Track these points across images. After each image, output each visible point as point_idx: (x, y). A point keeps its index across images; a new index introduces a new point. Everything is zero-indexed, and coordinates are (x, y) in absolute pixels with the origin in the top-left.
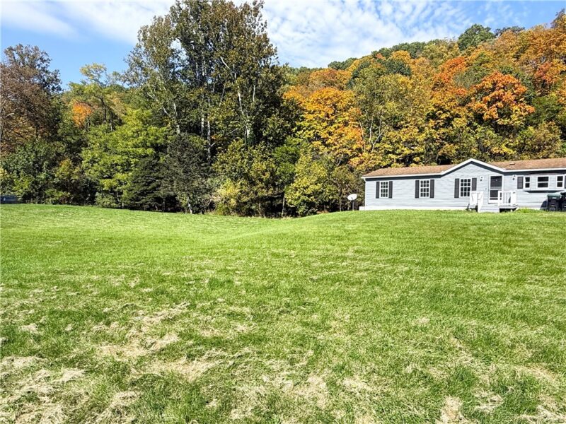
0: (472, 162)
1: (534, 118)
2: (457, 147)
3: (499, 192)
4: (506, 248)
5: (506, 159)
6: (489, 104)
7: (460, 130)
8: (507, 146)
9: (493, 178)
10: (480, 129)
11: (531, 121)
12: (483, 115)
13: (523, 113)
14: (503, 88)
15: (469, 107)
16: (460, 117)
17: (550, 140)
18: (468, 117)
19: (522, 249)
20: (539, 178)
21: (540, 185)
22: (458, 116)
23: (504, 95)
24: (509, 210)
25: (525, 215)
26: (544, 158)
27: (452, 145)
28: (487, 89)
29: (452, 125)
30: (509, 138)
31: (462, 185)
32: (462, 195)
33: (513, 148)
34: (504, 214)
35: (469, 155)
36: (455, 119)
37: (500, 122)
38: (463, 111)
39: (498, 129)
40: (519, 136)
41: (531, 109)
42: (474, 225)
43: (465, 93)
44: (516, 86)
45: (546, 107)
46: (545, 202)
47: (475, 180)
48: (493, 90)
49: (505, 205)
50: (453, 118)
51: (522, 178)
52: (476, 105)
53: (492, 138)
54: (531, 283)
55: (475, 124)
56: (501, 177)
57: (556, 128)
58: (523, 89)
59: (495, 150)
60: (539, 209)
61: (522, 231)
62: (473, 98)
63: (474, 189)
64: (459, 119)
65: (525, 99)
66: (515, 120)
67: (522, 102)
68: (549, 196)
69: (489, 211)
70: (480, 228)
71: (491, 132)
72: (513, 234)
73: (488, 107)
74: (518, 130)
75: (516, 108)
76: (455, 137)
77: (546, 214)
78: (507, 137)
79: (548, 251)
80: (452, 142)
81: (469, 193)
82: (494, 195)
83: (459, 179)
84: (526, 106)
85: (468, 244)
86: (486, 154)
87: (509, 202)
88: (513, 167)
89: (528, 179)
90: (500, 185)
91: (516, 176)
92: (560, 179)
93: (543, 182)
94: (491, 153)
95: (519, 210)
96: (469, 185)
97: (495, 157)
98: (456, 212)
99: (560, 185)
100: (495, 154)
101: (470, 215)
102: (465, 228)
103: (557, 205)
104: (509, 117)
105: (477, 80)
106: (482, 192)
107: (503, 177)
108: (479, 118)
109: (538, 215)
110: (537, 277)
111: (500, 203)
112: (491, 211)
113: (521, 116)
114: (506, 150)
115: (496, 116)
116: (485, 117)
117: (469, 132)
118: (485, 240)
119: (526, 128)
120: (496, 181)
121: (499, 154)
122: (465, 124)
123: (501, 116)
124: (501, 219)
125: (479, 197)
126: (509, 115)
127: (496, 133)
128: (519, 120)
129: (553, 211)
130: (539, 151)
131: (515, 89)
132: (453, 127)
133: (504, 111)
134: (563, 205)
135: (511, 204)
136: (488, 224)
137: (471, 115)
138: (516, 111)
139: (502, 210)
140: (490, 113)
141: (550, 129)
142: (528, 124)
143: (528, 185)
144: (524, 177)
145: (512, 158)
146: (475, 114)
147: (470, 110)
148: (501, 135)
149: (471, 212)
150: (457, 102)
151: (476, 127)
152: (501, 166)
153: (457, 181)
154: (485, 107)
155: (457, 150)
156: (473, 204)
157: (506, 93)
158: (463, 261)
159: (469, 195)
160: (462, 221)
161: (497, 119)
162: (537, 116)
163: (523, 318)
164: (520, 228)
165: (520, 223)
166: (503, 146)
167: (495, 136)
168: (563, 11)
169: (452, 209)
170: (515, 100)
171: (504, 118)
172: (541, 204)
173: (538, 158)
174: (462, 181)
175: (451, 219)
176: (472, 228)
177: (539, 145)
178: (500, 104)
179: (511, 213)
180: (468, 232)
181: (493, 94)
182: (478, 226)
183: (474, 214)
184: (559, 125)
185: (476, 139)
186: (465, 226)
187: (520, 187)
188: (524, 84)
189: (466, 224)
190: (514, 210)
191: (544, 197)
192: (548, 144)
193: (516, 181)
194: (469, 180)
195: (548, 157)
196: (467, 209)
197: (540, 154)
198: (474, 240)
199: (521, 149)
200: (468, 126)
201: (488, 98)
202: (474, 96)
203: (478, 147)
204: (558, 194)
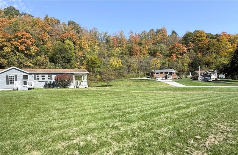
0: (14, 68)
1: (40, 53)
2: (7, 61)
3: (27, 82)
4: (28, 105)
5: (30, 68)
6: (21, 44)
7: (8, 53)
8: (30, 62)
9: (24, 76)
10: (18, 54)
11: (38, 54)
12: (19, 48)
13: (35, 50)
14: (26, 38)
15: (12, 43)
16: (7, 47)
17: (46, 62)
18: (11, 48)
19: (34, 104)
20: (42, 76)
21: (43, 79)
22: (6, 46)
23: (27, 41)
24: (32, 89)
25: (38, 91)
26: (44, 68)
27: (4, 59)
28: (19, 37)
29: (3, 50)
30: (31, 59)
31: (10, 78)
32: (10, 83)
33: (33, 64)
34: (30, 91)
35: (13, 65)
36: (5, 47)
37: (26, 52)
38: (9, 44)
39: (26, 55)
40: (35, 59)
41: (38, 49)
42: (16, 96)
43: (9, 36)
44: (32, 38)
45: (43, 49)
46: (45, 85)
47: (16, 76)
48: (22, 38)
49: (30, 87)
50: (4, 47)
51: (36, 76)
52: (15, 43)
53: (24, 59)
54: (36, 117)
55: (15, 51)
56: (27, 75)
57: (47, 58)
58: (34, 40)
59: (25, 64)
60: (43, 88)
61: (35, 97)
62: (13, 39)
63: (16, 80)
64: (7, 48)
65: (36, 45)
66: (32, 52)
67: (34, 45)
68: (46, 83)
69: (23, 90)
70: (18, 98)
71: (23, 56)
72: (32, 99)
73: (21, 45)
74: (34, 57)
75: (32, 47)
76: (6, 56)
77: (45, 90)
78: (30, 59)
79: (44, 103)
80: (4, 58)
81: (13, 82)
82: (25, 83)
83: (8, 76)
84: (36, 48)
85: (11, 106)
86: (21, 65)
87: (32, 85)
88: (32, 71)
89: (38, 76)
90: (27, 78)
91: (34, 75)
92: (49, 76)
93: (43, 78)
94: (24, 65)
95: (36, 89)
96: (13, 78)
97: (26, 67)
98: (7, 91)
99: (49, 79)
100: (26, 65)
101: (14, 92)
102: (11, 98)
103: (49, 86)
104: (30, 51)
105: (15, 31)
106: (20, 82)
107: (28, 75)
108: (17, 48)
109: (42, 90)
110: (39, 114)
111: (28, 86)
112: (24, 90)
113: (35, 51)
114: (30, 64)
115: (25, 49)
116: (20, 49)
117: (13, 54)
118: (20, 103)
119: (37, 56)
120: (26, 77)
121: (27, 66)
122: (10, 51)
123: (26, 49)
124: (29, 93)
125: (18, 84)
126: (30, 50)
127: (25, 57)
128: (34, 53)
129: (47, 88)
130: (42, 65)
131: (32, 40)
132: (4, 51)
133: (28, 48)
134: (50, 86)
135: (32, 86)
136: (22, 96)
137: (13, 47)
138: (32, 49)
139: (29, 89)
140: (22, 47)
141: (45, 58)
142: (37, 55)
143: (38, 79)
144: (37, 75)
145: (33, 68)
146: (15, 46)
147: (12, 45)
148: (27, 58)
149: (15, 91)
150: (5, 39)
151: (15, 53)
152: (27, 71)
153: (7, 76)
154: (19, 44)
155: (7, 62)
156: (16, 87)
157: (28, 41)
158: (8, 114)
159: (14, 83)
160: (10, 95)
161: (25, 51)
162: (41, 52)
163: (31, 132)
164: (35, 96)
165: (35, 94)
166: (29, 62)
167: (25, 58)
168: (47, 15)
169: (6, 90)
170: (32, 44)
171: (28, 51)
172: (43, 86)
173: (42, 68)
174: (10, 76)
175: (4, 95)
176: (14, 98)
177: (42, 63)
178: (25, 45)
179: (33, 90)
180: (12, 100)
181: (22, 40)
182: (18, 97)
183: (17, 92)
184: (48, 57)
185: (16, 58)
186: (11, 97)
187: (35, 79)
188: (35, 39)
189: (12, 97)
190: (34, 89)
191: (44, 83)
192: (45, 64)
193: (34, 77)
194: (13, 76)
195: (45, 68)
196: (14, 90)
197: (43, 67)
198: (15, 103)
199: (36, 64)
200: (12, 51)
201: (20, 41)
202: (14, 39)
203: (18, 62)
204: (49, 82)
